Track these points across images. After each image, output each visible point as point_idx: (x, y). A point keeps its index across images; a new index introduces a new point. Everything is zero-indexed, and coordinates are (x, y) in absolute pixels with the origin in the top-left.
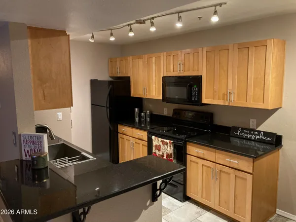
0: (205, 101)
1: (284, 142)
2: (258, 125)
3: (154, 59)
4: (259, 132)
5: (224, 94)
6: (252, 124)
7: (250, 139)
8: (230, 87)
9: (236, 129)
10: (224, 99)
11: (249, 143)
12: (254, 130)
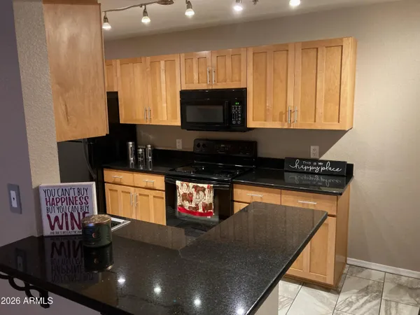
0: (251, 123)
1: (356, 172)
2: (322, 153)
3: (162, 63)
4: (325, 162)
5: (281, 114)
6: (314, 152)
7: (313, 173)
8: (291, 103)
9: (292, 160)
10: (281, 120)
11: (311, 178)
12: (317, 161)
